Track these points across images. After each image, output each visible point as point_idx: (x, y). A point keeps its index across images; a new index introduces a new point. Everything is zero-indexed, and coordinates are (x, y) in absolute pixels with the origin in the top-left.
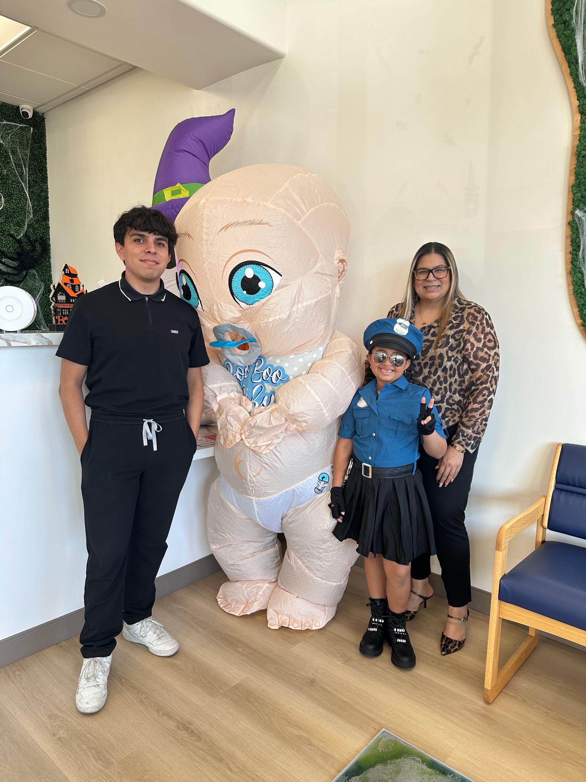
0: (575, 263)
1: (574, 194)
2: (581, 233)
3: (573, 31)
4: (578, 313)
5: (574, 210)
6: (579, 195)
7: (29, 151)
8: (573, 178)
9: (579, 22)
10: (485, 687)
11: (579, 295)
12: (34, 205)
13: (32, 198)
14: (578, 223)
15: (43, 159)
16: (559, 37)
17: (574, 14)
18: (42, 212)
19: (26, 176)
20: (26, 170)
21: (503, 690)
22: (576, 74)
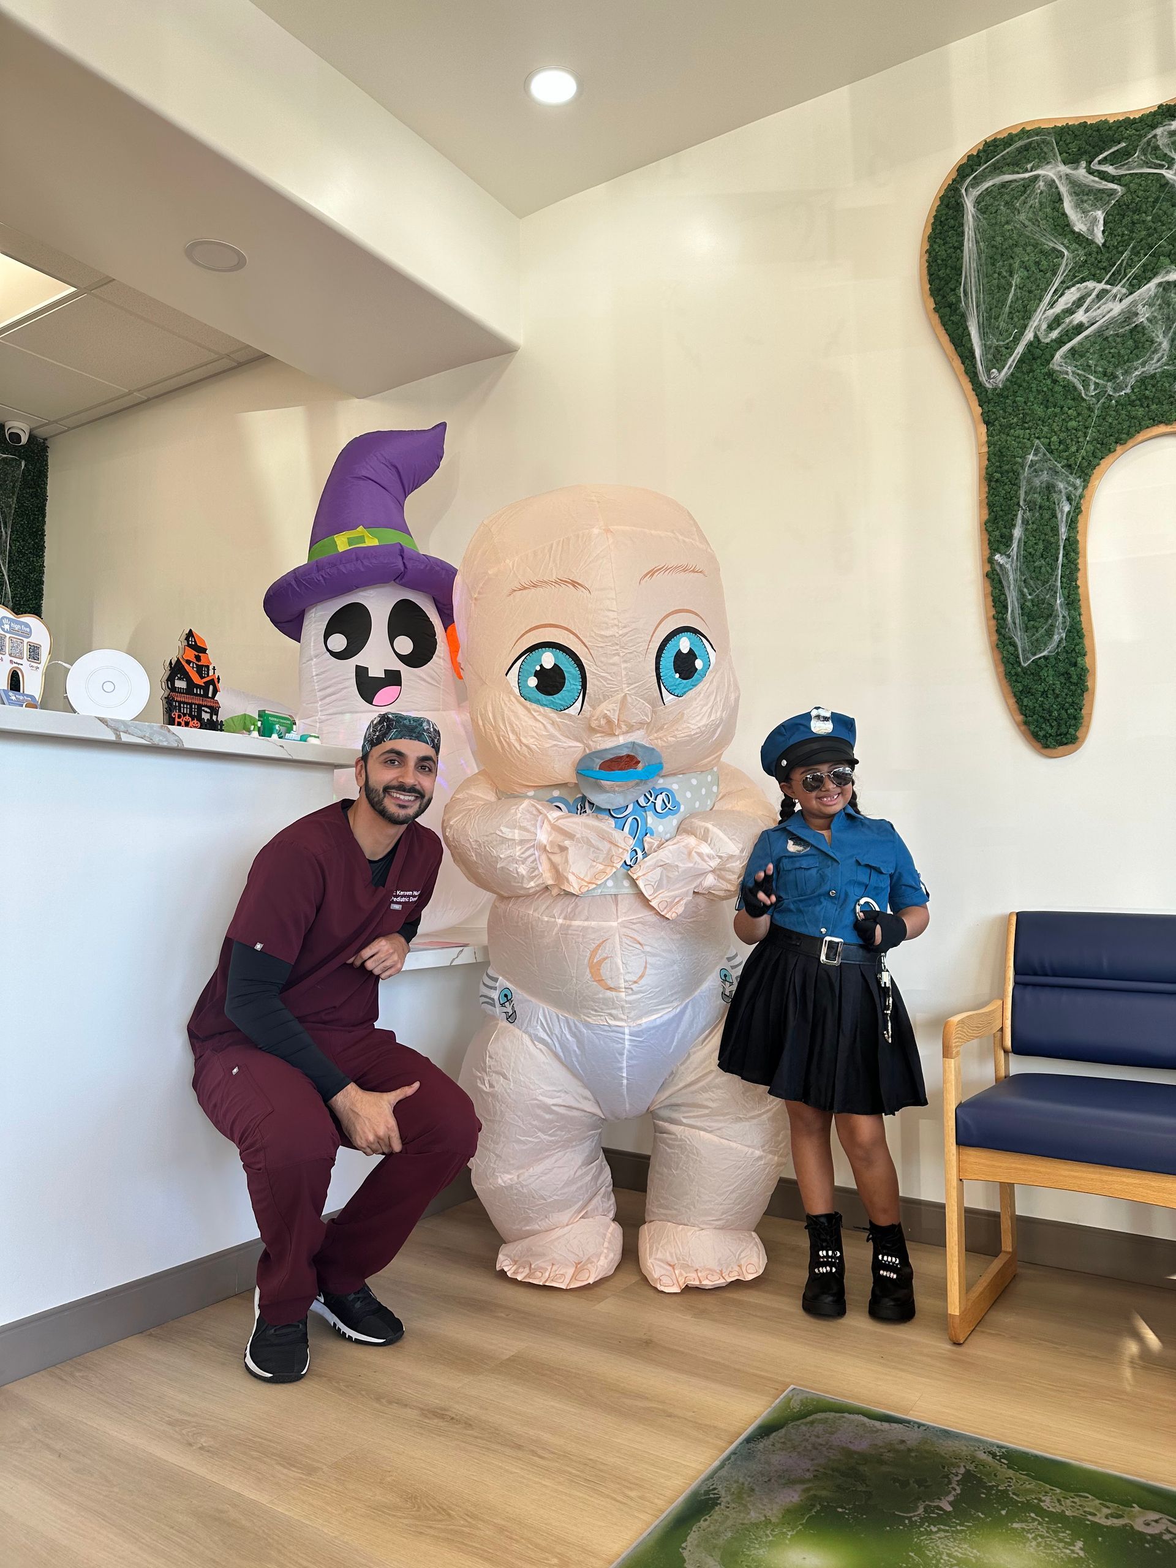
0: (1003, 631)
1: (989, 533)
2: (1006, 589)
3: (963, 317)
4: (1015, 706)
5: (992, 555)
6: (997, 533)
7: (15, 499)
8: (986, 511)
9: (970, 305)
10: (949, 1312)
11: (1014, 678)
12: (17, 594)
13: (13, 582)
14: (1000, 573)
15: (38, 515)
16: (944, 324)
17: (962, 295)
18: (30, 608)
19: (6, 543)
20: (6, 533)
21: (977, 1328)
22: (974, 372)
